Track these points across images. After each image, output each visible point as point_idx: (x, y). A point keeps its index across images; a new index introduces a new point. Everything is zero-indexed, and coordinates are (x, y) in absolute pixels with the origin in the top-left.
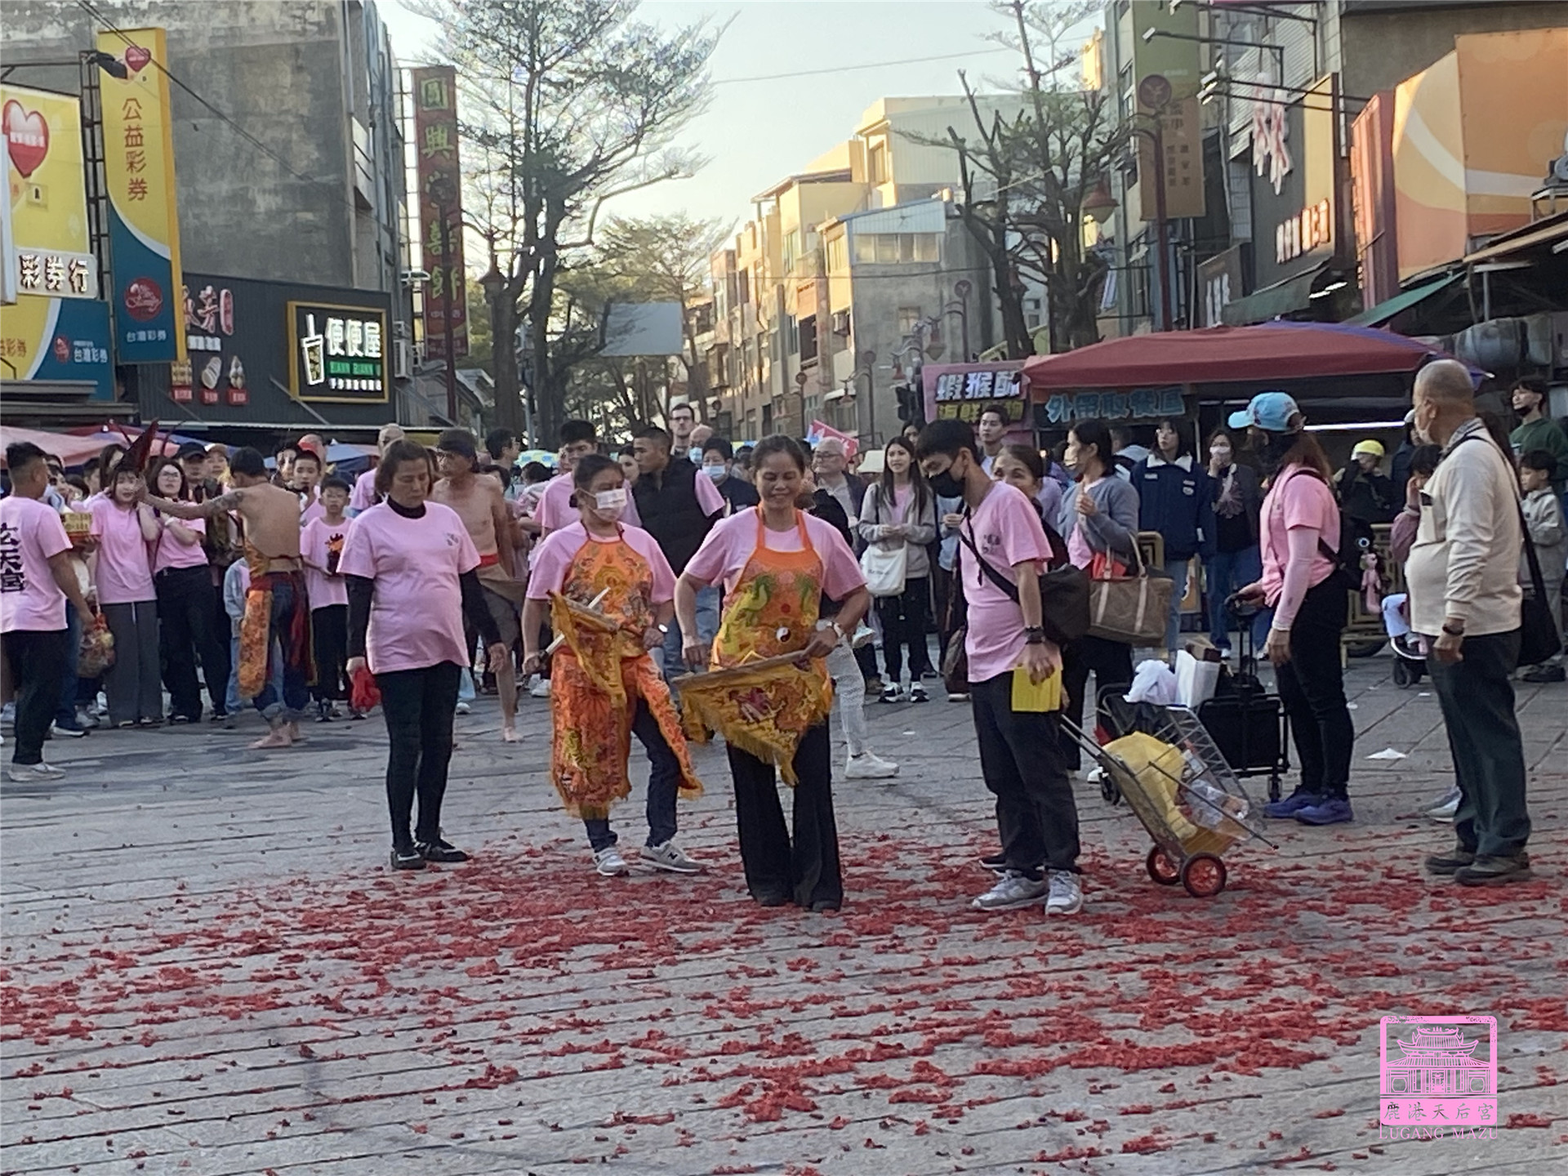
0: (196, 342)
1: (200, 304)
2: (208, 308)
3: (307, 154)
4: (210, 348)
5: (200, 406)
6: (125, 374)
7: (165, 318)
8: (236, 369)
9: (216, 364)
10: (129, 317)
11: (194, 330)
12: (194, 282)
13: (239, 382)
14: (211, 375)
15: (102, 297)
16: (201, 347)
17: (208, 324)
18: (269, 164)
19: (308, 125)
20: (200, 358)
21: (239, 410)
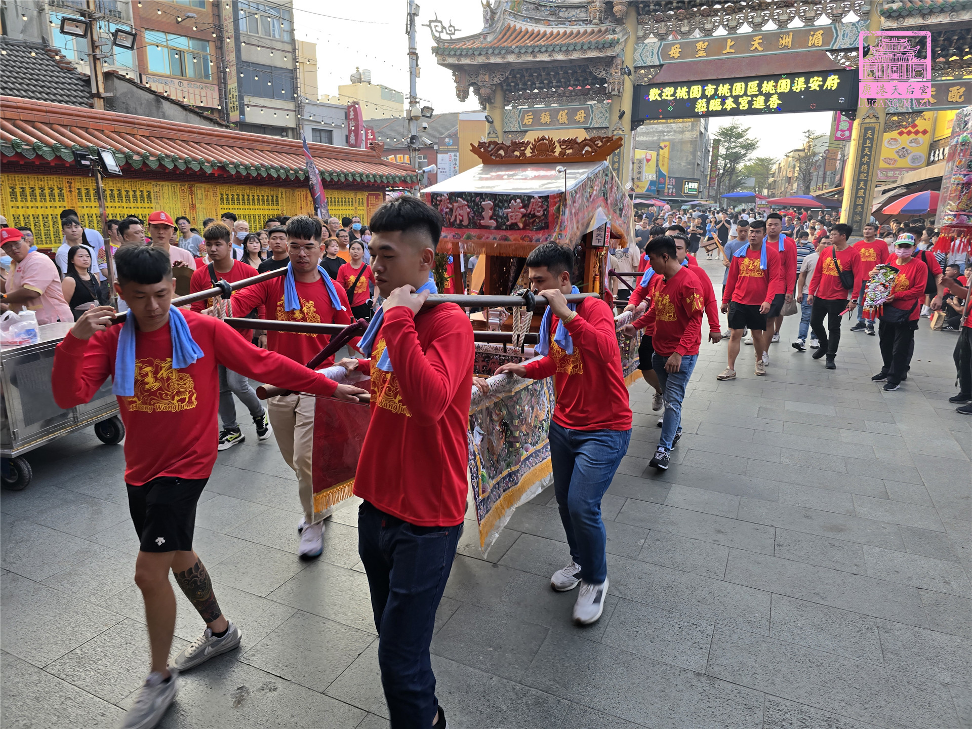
1: (670, 181)
3: (691, 157)
5: (668, 196)
6: (658, 191)
7: (664, 183)
8: (674, 190)
10: (660, 183)
11: (669, 185)
12: (669, 178)
14: (670, 191)
15: (656, 180)
17: (671, 184)
18: (685, 158)
19: (691, 152)
20: (669, 189)
21: (674, 196)
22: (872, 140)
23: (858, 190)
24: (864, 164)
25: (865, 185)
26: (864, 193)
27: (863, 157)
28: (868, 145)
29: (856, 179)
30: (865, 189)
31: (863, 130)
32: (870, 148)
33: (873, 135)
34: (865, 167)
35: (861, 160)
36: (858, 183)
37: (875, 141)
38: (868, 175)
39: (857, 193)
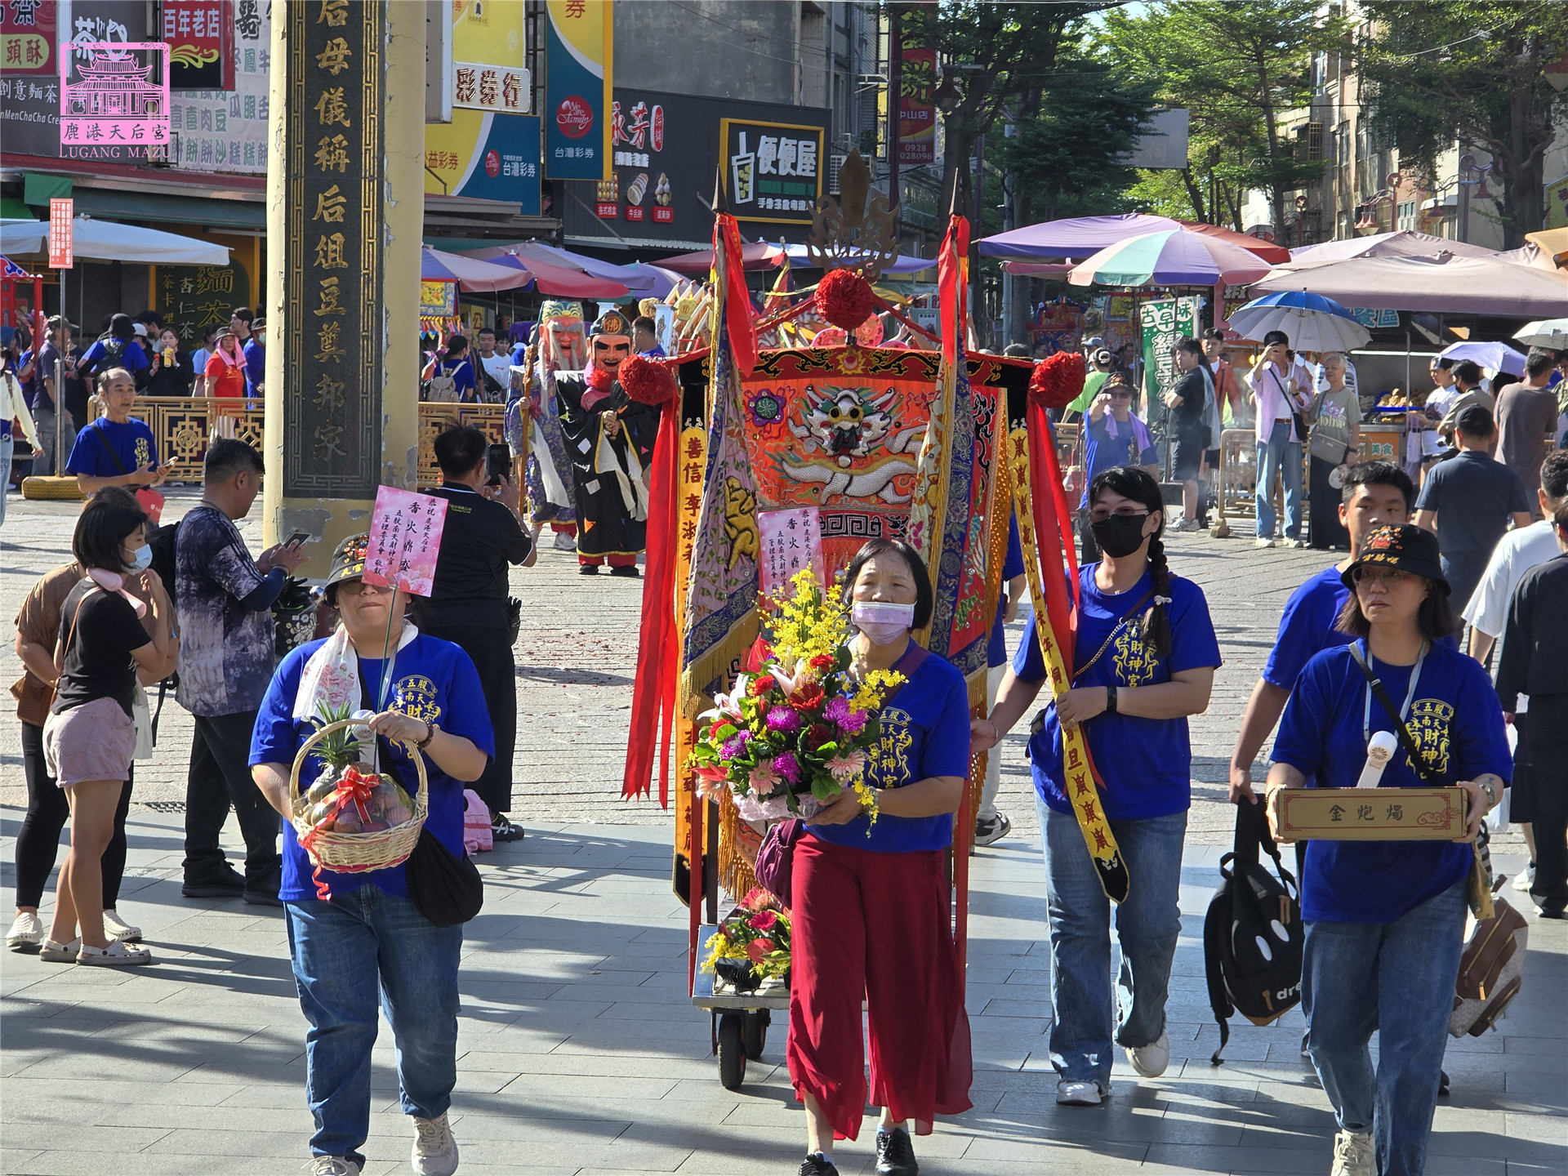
0: (623, 158)
1: (630, 120)
2: (638, 124)
4: (638, 164)
5: (623, 224)
6: (552, 189)
7: (593, 136)
8: (663, 185)
9: (642, 181)
10: (559, 135)
11: (623, 146)
12: (625, 97)
13: (665, 200)
14: (637, 193)
15: (534, 112)
16: (629, 163)
17: (637, 140)
20: (626, 175)
21: (663, 229)
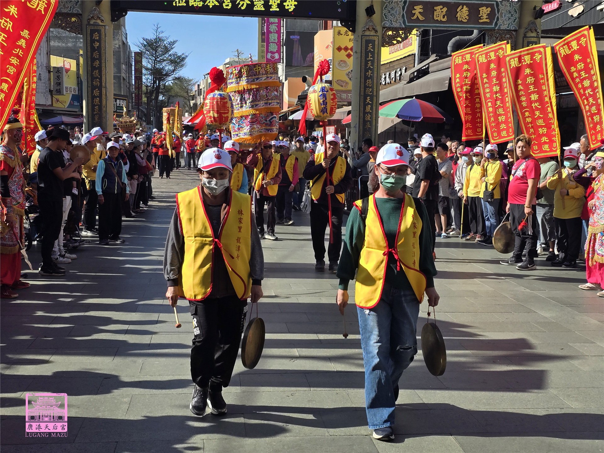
22: (373, 53)
23: (365, 105)
24: (369, 79)
25: (372, 100)
26: (372, 109)
27: (366, 70)
28: (370, 58)
29: (362, 93)
30: (372, 105)
31: (364, 43)
32: (373, 62)
33: (373, 48)
34: (369, 81)
35: (365, 74)
36: (365, 99)
37: (376, 55)
38: (372, 92)
39: (365, 109)
